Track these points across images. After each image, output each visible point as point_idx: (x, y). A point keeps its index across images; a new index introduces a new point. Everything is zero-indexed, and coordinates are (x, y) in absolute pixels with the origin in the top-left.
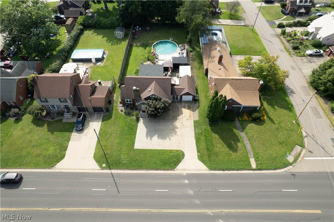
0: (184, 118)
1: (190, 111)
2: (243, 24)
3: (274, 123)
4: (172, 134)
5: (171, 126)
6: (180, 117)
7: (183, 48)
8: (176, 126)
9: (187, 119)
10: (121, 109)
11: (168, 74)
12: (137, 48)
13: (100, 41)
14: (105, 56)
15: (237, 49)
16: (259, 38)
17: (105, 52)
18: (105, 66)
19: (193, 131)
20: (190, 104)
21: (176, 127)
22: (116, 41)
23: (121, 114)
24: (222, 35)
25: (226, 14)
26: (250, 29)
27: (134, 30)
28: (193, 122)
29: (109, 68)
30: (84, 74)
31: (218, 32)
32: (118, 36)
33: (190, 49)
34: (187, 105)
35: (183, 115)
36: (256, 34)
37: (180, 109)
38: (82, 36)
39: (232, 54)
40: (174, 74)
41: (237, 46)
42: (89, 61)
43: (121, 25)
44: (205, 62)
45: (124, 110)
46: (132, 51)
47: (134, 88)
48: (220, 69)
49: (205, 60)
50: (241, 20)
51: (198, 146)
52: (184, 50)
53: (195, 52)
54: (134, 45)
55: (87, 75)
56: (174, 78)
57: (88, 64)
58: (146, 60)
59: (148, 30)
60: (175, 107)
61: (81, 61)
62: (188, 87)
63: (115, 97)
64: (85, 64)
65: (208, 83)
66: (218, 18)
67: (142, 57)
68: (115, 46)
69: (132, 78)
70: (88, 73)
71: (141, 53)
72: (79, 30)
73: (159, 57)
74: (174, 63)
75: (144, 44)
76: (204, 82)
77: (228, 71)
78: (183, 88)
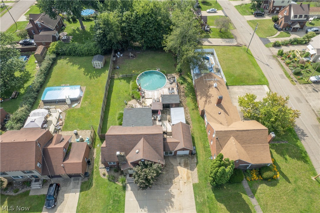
0: (180, 181)
1: (188, 169)
2: (235, 44)
3: (289, 182)
4: (168, 206)
5: (166, 194)
6: (176, 180)
7: (172, 81)
8: (172, 193)
9: (185, 183)
10: (103, 172)
11: (157, 117)
12: (119, 81)
13: (76, 73)
15: (233, 78)
16: (255, 61)
17: (82, 88)
18: (82, 109)
19: (194, 200)
20: (187, 159)
21: (172, 195)
22: (95, 72)
23: (103, 180)
24: (215, 59)
25: (216, 31)
26: (244, 49)
27: (115, 58)
28: (192, 186)
29: (87, 110)
30: (58, 122)
32: (97, 66)
33: (181, 81)
34: (183, 160)
35: (180, 176)
36: (251, 55)
37: (175, 167)
38: (55, 66)
39: (228, 85)
40: (164, 116)
41: (233, 73)
42: (63, 102)
43: (100, 52)
44: (201, 101)
45: (107, 174)
46: (113, 85)
47: (118, 153)
48: (220, 114)
49: (200, 99)
50: (232, 38)
52: (174, 83)
53: (186, 84)
54: (116, 76)
55: (61, 122)
56: (165, 123)
57: (62, 106)
58: (130, 97)
59: (131, 57)
60: (169, 165)
61: (54, 102)
62: (184, 141)
63: (95, 154)
64: (58, 106)
65: (205, 127)
66: (207, 37)
67: (126, 94)
68: (94, 79)
69: (114, 135)
70: (62, 120)
71: (124, 88)
72: (50, 60)
73: (145, 94)
74: (163, 103)
75: (127, 76)
76: (201, 127)
77: (229, 115)
78: (177, 142)
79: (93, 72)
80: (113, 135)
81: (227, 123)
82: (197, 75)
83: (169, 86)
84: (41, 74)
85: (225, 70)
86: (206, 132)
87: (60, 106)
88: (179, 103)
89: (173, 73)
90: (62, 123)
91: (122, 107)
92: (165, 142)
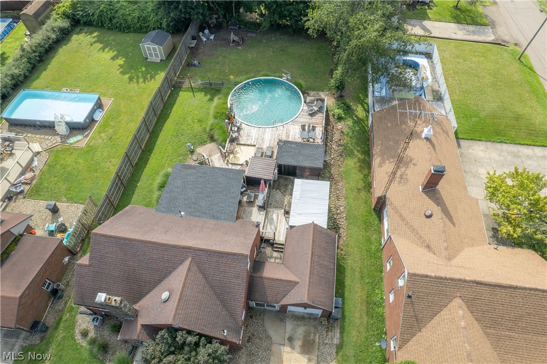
1: (309, 359)
2: (491, 38)
7: (316, 109)
10: (84, 326)
11: (256, 197)
12: (191, 94)
13: (102, 65)
14: (98, 116)
15: (474, 119)
16: (540, 84)
17: (104, 101)
18: (90, 150)
20: (312, 329)
22: (144, 69)
24: (433, 68)
25: (444, 6)
26: (513, 53)
27: (195, 42)
29: (100, 155)
30: (22, 174)
31: (422, 61)
32: (151, 55)
33: (338, 111)
34: (301, 331)
36: (531, 69)
37: (275, 348)
38: (64, 47)
39: (460, 136)
40: (278, 195)
41: (475, 108)
43: (164, 25)
44: (381, 170)
46: (174, 104)
47: (101, 297)
48: (429, 217)
49: (380, 165)
50: (485, 25)
52: (320, 115)
53: (350, 122)
54: (186, 84)
55: (29, 175)
56: (275, 217)
57: (47, 137)
58: (205, 137)
59: (233, 43)
60: (261, 339)
61: (30, 126)
62: (310, 282)
64: (38, 136)
65: (381, 244)
66: (422, 17)
67: (197, 128)
68: (138, 84)
69: (115, 237)
70: (34, 171)
71: (196, 112)
72: (54, 31)
73: (242, 132)
74: (280, 163)
75: (211, 84)
76: (369, 240)
77: (454, 224)
78: (290, 281)
79: (141, 68)
80: (110, 237)
81: (446, 249)
82: (382, 100)
83: (306, 120)
84: (21, 57)
85: (456, 98)
86: (380, 258)
87: (42, 136)
88: (322, 167)
89: (322, 91)
90: (33, 179)
91: (181, 158)
92: (256, 277)
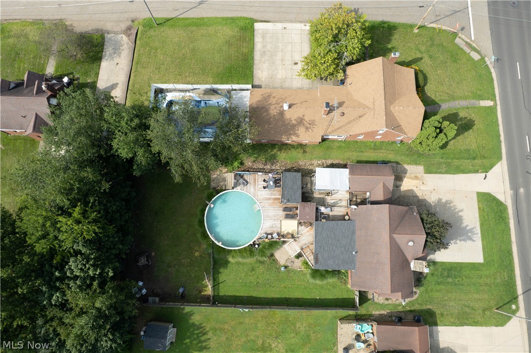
0: (421, 189)
1: (405, 177)
4: (451, 207)
5: (438, 209)
6: (419, 194)
7: (241, 180)
8: (436, 201)
9: (423, 183)
11: (324, 214)
16: (187, 18)
19: (443, 175)
21: (438, 201)
26: (148, 27)
27: (150, 298)
28: (426, 175)
29: (293, 340)
35: (415, 189)
36: (168, 20)
37: (403, 194)
41: (221, 68)
46: (235, 296)
48: (343, 114)
49: (298, 136)
50: (102, 38)
51: (469, 172)
52: (245, 177)
53: (244, 156)
54: (209, 292)
56: (332, 201)
58: (269, 261)
59: (148, 261)
60: (400, 201)
62: (384, 176)
63: (383, 312)
65: (341, 141)
67: (260, 270)
73: (270, 232)
74: (301, 201)
83: (251, 186)
86: (349, 142)
88: (301, 173)
89: (211, 177)
